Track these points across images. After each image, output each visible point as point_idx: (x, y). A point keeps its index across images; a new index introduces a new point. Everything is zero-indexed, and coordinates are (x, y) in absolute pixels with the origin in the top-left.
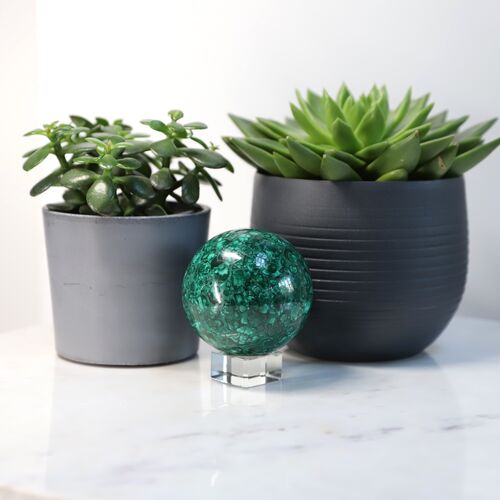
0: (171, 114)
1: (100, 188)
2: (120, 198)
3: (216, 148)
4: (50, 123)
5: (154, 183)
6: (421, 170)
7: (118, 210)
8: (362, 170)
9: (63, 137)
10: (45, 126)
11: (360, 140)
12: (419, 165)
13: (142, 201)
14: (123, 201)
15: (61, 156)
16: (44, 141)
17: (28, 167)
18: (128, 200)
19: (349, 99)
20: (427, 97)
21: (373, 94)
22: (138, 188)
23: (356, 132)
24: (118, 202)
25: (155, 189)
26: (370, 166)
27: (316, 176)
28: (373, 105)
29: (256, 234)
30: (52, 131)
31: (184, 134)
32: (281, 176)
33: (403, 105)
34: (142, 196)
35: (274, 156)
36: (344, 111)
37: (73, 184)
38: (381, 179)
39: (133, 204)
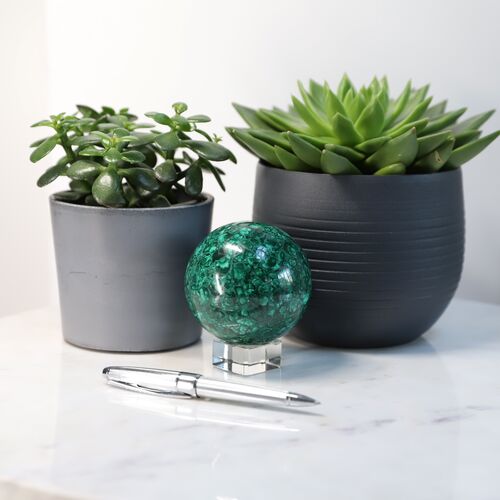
0: (175, 106)
1: (106, 180)
2: (125, 188)
3: (219, 140)
4: (56, 114)
5: (157, 175)
6: (418, 163)
7: (123, 201)
8: (361, 164)
9: (69, 129)
10: (52, 117)
11: (360, 133)
12: (417, 159)
13: (147, 192)
14: (128, 191)
15: (67, 147)
16: (52, 132)
17: (35, 158)
18: (132, 190)
19: (350, 91)
20: (427, 88)
21: (373, 86)
22: (142, 180)
23: (355, 126)
24: (123, 193)
25: (159, 182)
26: (369, 160)
27: (316, 169)
28: (374, 98)
29: (256, 227)
30: (59, 122)
31: (187, 128)
32: (282, 168)
33: (402, 98)
34: (146, 188)
35: (276, 148)
36: (344, 104)
37: (79, 176)
38: (379, 173)
39: (138, 195)
